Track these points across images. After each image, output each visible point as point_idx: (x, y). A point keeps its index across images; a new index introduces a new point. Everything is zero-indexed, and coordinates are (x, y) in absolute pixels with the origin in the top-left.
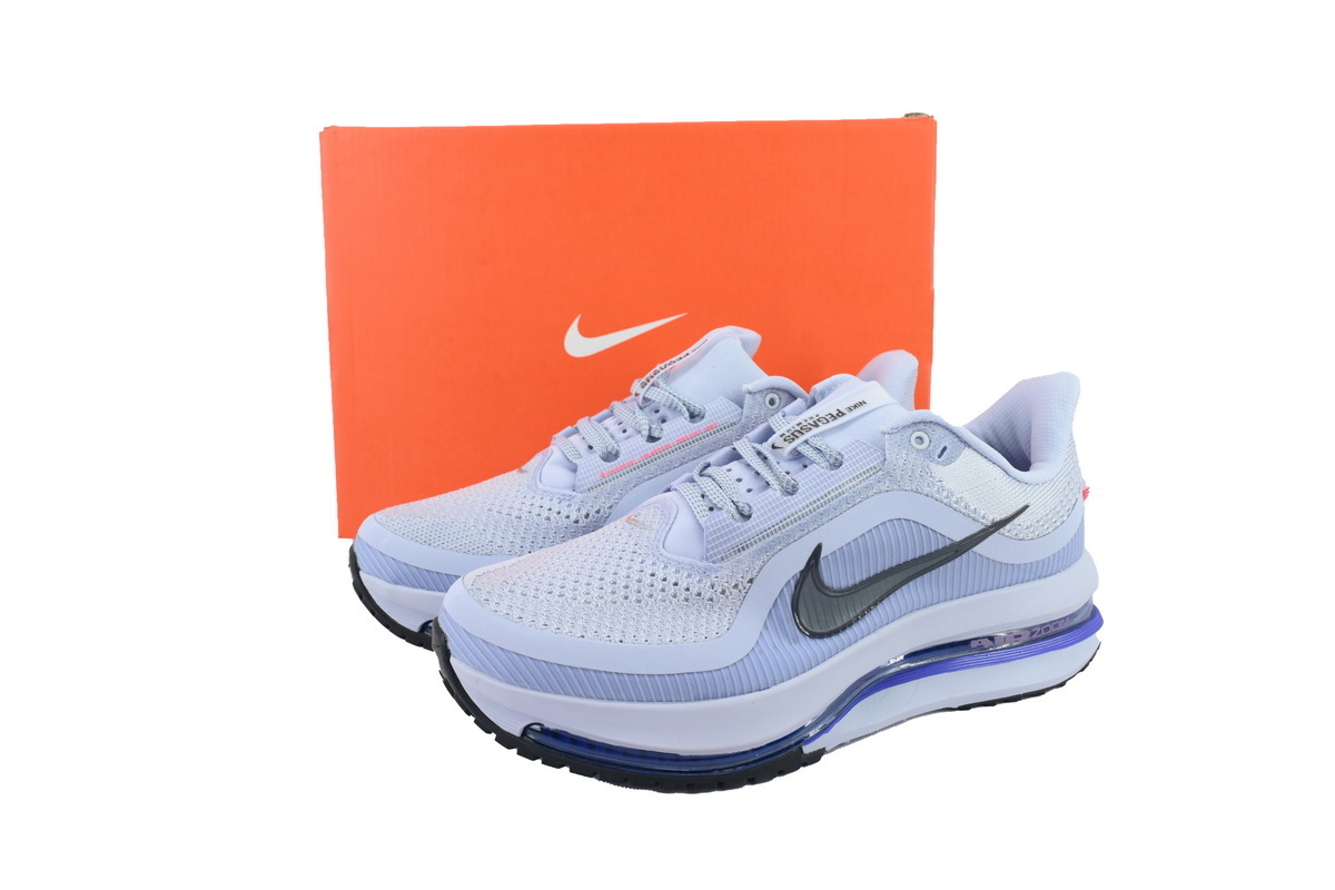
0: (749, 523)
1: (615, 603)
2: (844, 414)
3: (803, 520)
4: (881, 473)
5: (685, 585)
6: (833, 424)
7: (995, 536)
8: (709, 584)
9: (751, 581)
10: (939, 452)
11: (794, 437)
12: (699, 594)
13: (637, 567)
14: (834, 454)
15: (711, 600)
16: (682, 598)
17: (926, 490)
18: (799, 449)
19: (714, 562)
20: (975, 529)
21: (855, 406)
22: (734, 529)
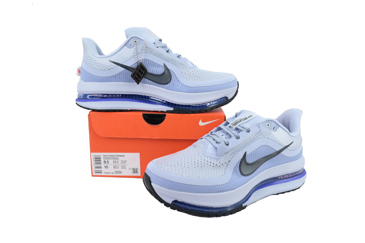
0: (228, 146)
1: (195, 167)
2: (247, 119)
3: (242, 146)
4: (259, 133)
5: (213, 163)
6: (245, 121)
7: (286, 150)
8: (219, 162)
9: (229, 161)
10: (273, 128)
11: (235, 124)
12: (216, 165)
13: (200, 158)
14: (248, 129)
15: (219, 166)
16: (212, 166)
17: (270, 138)
18: (237, 127)
19: (220, 156)
20: (282, 148)
21: (250, 117)
22: (225, 148)
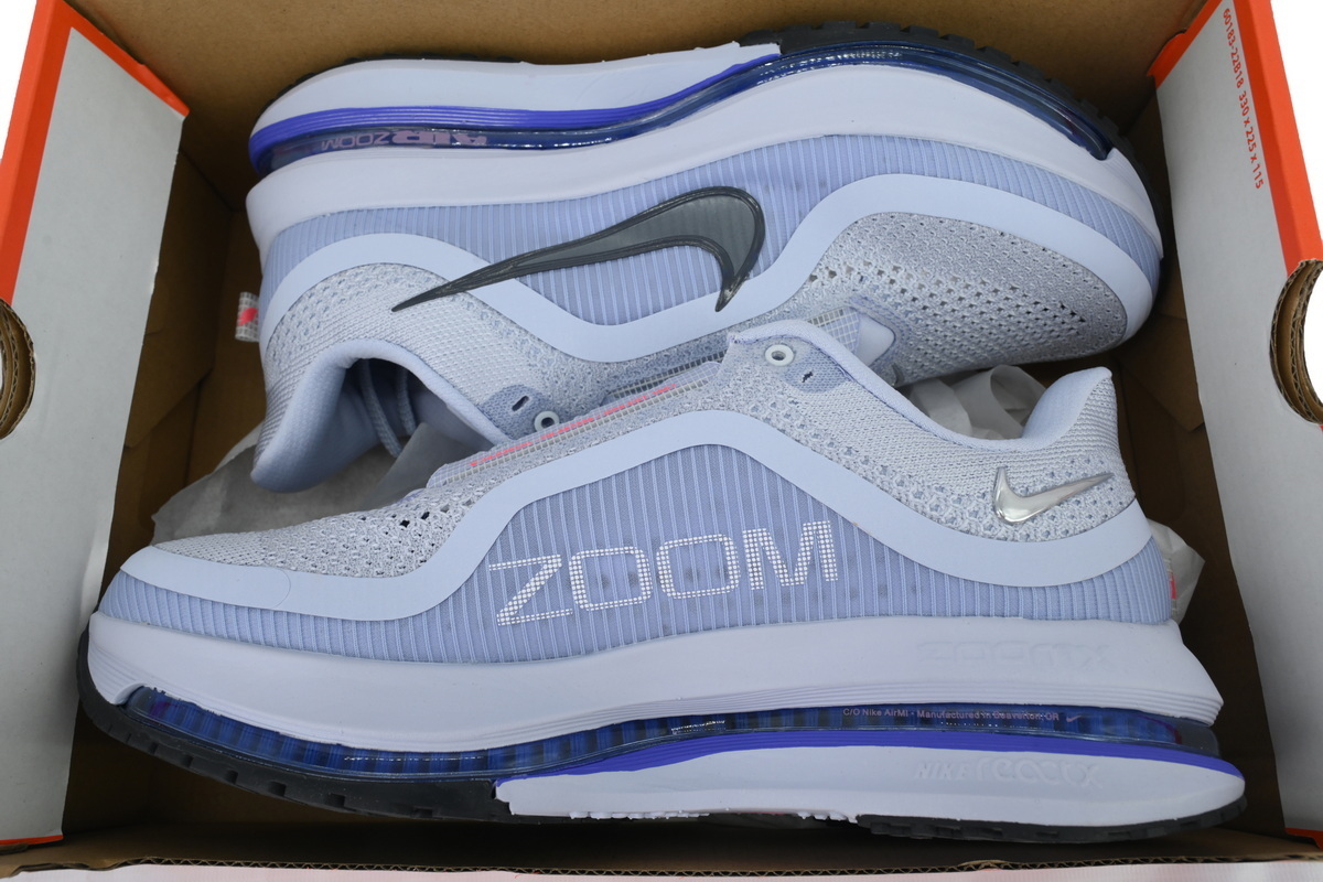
7: (452, 277)
9: (813, 278)
10: (526, 405)
20: (484, 292)
